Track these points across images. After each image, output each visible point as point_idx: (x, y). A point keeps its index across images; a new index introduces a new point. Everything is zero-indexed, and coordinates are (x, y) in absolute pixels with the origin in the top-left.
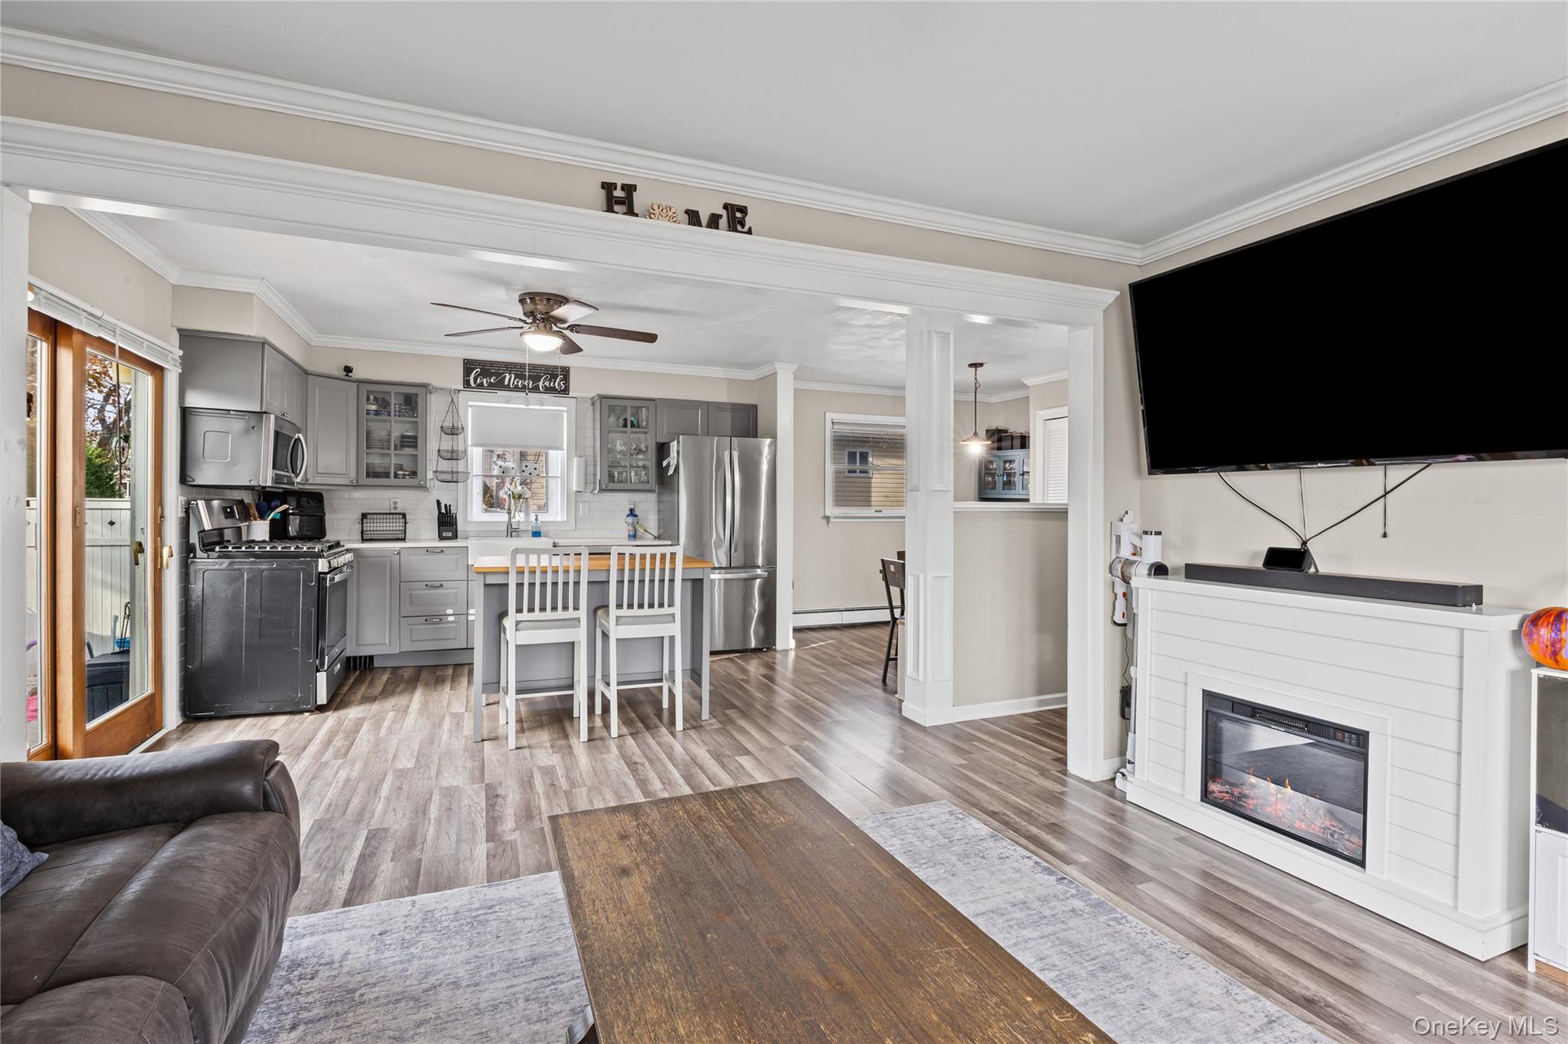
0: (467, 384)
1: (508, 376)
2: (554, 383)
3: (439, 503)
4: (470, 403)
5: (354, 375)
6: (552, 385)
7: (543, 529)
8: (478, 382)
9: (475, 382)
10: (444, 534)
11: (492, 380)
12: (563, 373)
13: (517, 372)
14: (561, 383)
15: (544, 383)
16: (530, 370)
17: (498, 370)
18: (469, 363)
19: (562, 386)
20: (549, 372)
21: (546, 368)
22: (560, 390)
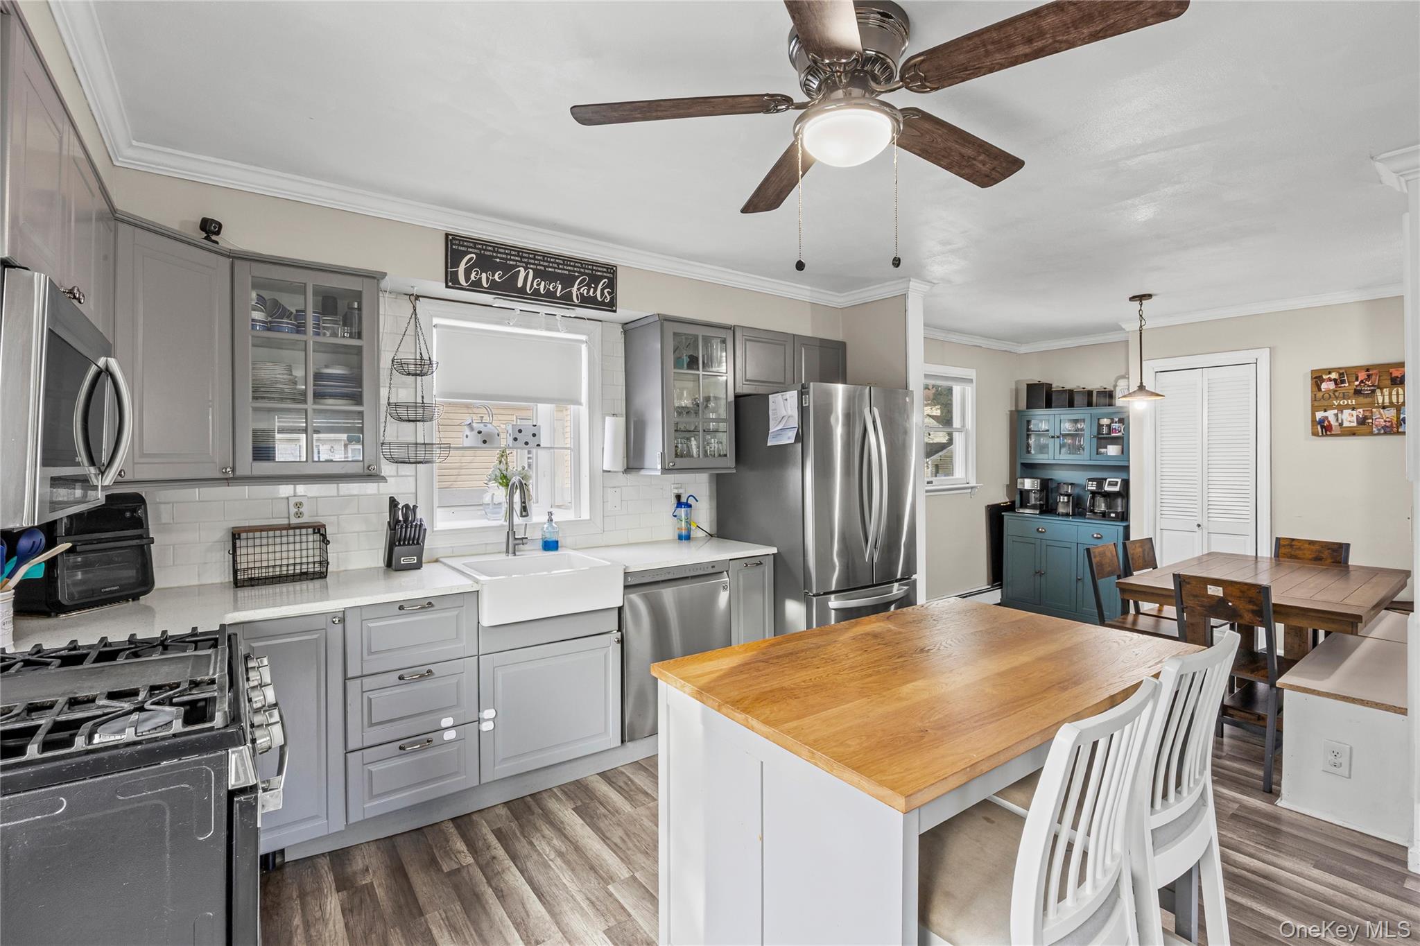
0: (449, 279)
1: (523, 272)
2: (595, 291)
3: (393, 500)
4: (436, 321)
5: (221, 239)
6: (591, 294)
8: (473, 277)
9: (467, 278)
10: (402, 561)
11: (496, 277)
12: (608, 275)
13: (538, 267)
14: (606, 291)
15: (579, 289)
16: (558, 264)
17: (507, 259)
18: (457, 242)
19: (606, 297)
20: (587, 271)
21: (582, 264)
22: (603, 303)
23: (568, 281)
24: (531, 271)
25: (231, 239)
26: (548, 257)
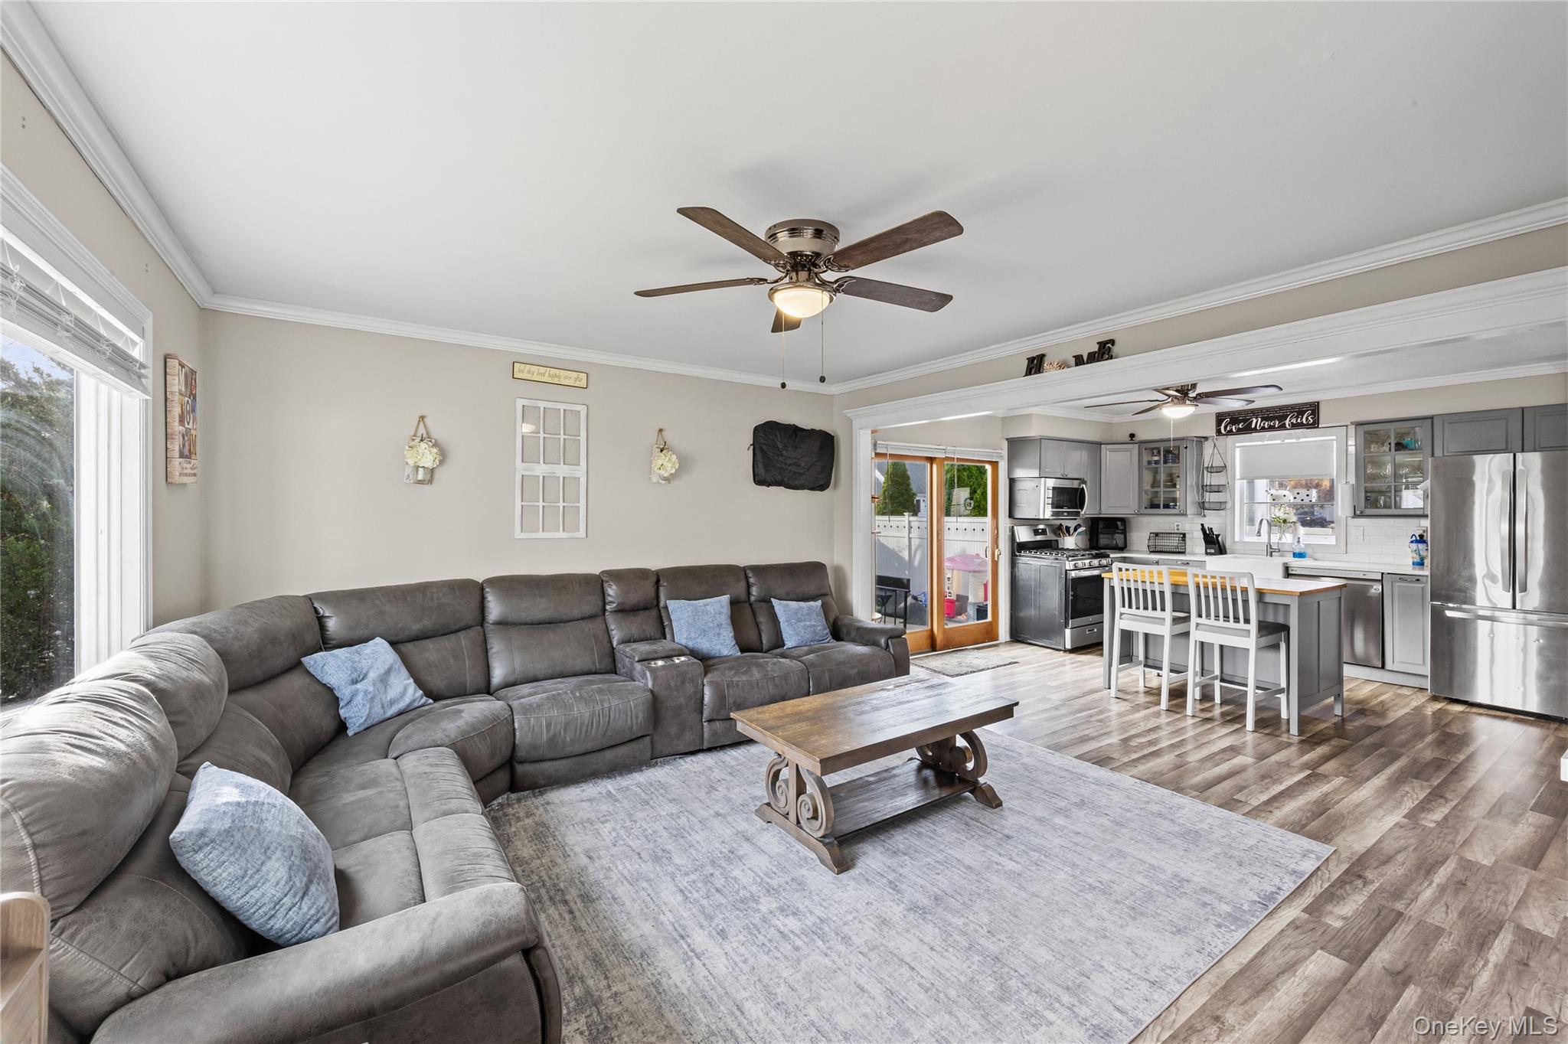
0: (1219, 432)
1: (1255, 420)
2: (1302, 419)
3: (1202, 525)
4: (1237, 445)
5: (1136, 439)
6: (1299, 421)
7: (1309, 551)
8: (1228, 429)
9: (1225, 428)
10: (1208, 551)
11: (1241, 426)
12: (1311, 408)
13: (1264, 416)
14: (1309, 418)
15: (1290, 421)
16: (1277, 411)
17: (1246, 417)
18: (1221, 416)
20: (1295, 410)
21: (1294, 407)
22: (1308, 424)
23: (1282, 418)
24: (1260, 418)
26: (1270, 409)
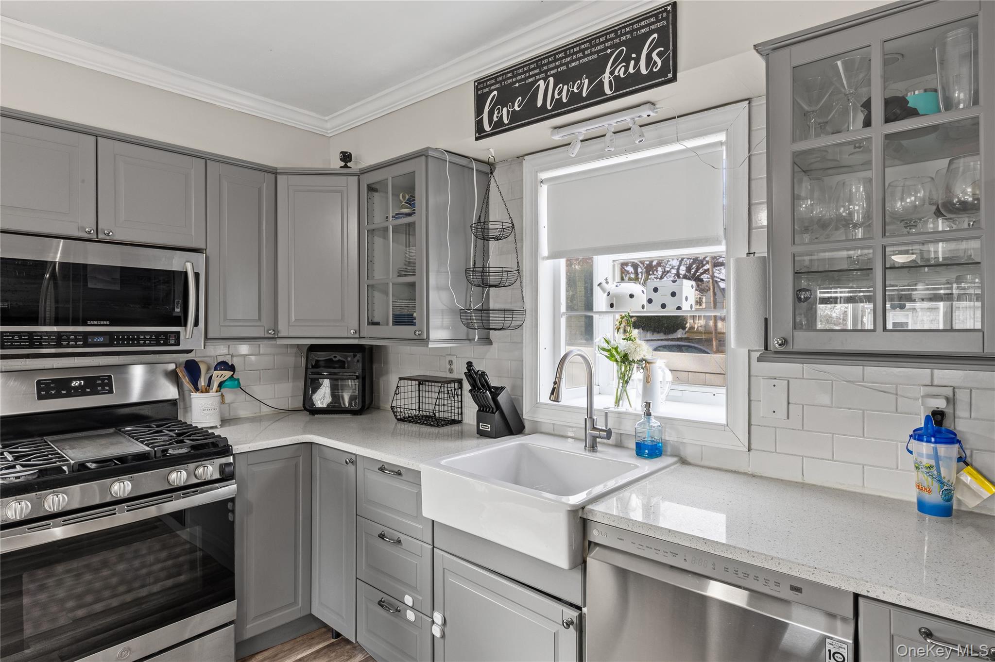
0: (480, 129)
1: (541, 83)
2: (637, 60)
3: (470, 363)
4: (544, 176)
5: (356, 164)
6: (631, 70)
8: (495, 119)
9: (491, 121)
11: (516, 106)
12: (658, 25)
13: (559, 70)
14: (654, 55)
15: (612, 73)
16: (583, 51)
17: (524, 79)
18: (481, 86)
19: (655, 63)
20: (623, 38)
21: (616, 31)
22: (651, 75)
23: (595, 70)
24: (551, 79)
25: (366, 158)
26: (569, 49)
